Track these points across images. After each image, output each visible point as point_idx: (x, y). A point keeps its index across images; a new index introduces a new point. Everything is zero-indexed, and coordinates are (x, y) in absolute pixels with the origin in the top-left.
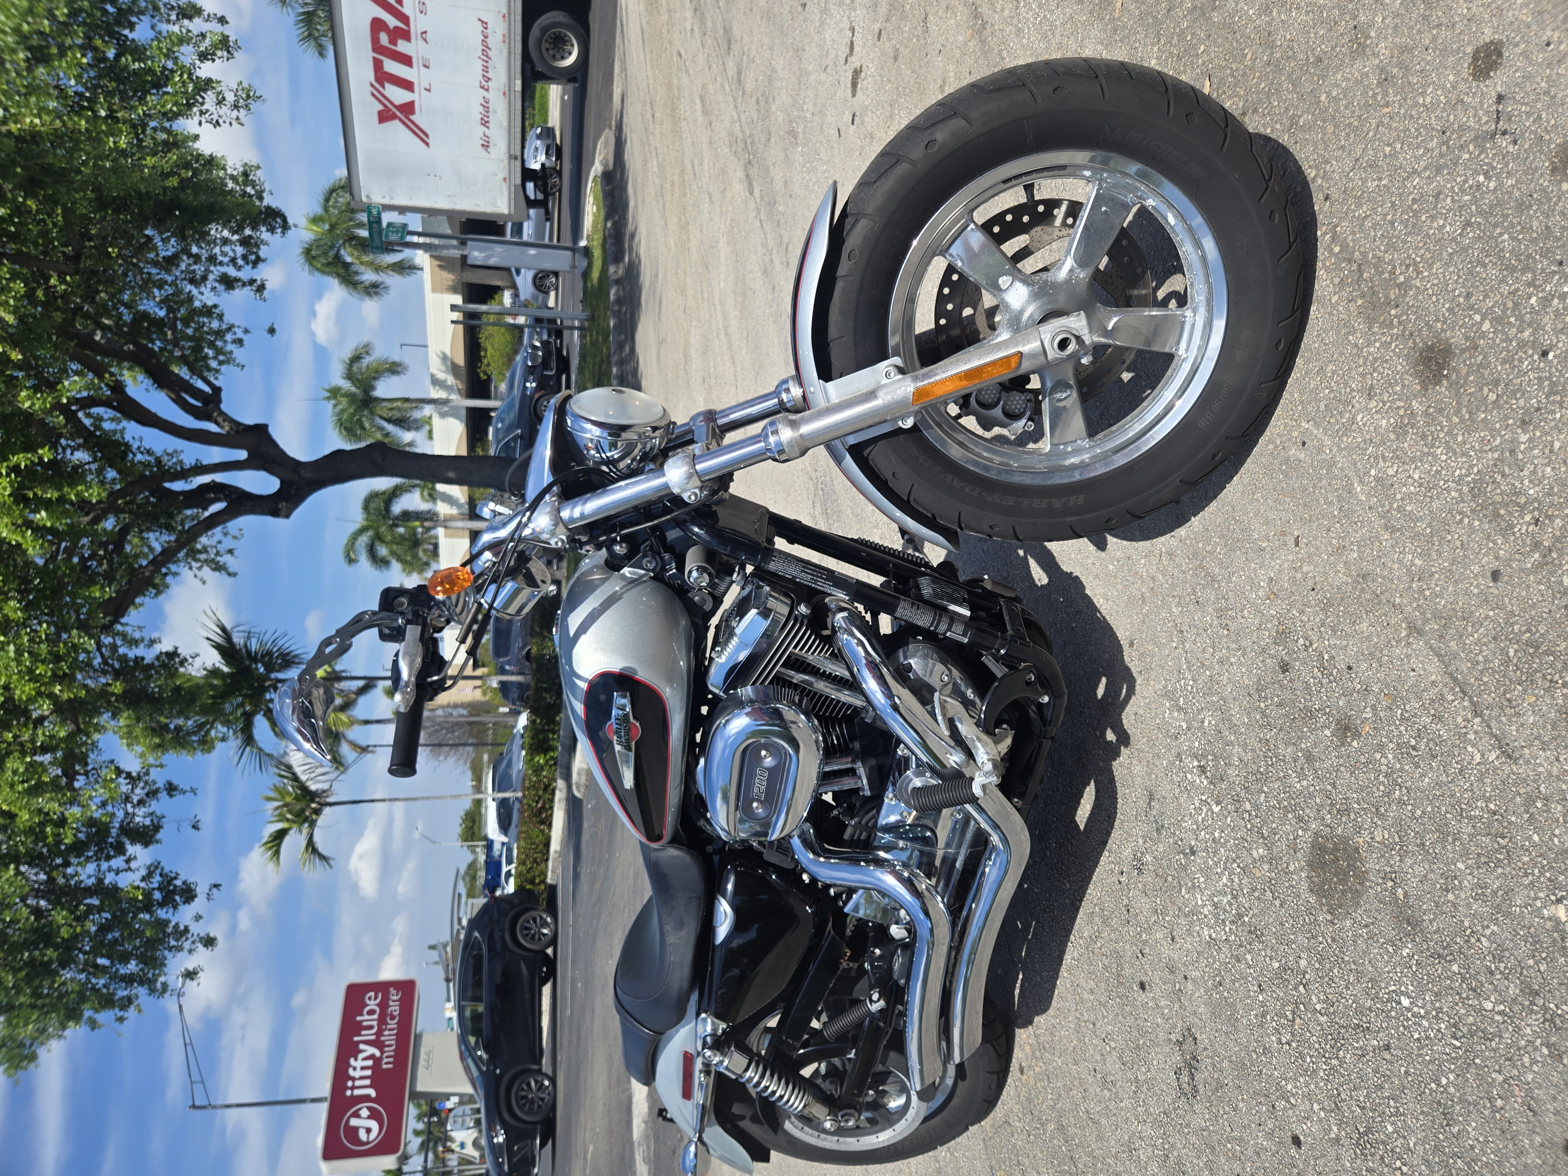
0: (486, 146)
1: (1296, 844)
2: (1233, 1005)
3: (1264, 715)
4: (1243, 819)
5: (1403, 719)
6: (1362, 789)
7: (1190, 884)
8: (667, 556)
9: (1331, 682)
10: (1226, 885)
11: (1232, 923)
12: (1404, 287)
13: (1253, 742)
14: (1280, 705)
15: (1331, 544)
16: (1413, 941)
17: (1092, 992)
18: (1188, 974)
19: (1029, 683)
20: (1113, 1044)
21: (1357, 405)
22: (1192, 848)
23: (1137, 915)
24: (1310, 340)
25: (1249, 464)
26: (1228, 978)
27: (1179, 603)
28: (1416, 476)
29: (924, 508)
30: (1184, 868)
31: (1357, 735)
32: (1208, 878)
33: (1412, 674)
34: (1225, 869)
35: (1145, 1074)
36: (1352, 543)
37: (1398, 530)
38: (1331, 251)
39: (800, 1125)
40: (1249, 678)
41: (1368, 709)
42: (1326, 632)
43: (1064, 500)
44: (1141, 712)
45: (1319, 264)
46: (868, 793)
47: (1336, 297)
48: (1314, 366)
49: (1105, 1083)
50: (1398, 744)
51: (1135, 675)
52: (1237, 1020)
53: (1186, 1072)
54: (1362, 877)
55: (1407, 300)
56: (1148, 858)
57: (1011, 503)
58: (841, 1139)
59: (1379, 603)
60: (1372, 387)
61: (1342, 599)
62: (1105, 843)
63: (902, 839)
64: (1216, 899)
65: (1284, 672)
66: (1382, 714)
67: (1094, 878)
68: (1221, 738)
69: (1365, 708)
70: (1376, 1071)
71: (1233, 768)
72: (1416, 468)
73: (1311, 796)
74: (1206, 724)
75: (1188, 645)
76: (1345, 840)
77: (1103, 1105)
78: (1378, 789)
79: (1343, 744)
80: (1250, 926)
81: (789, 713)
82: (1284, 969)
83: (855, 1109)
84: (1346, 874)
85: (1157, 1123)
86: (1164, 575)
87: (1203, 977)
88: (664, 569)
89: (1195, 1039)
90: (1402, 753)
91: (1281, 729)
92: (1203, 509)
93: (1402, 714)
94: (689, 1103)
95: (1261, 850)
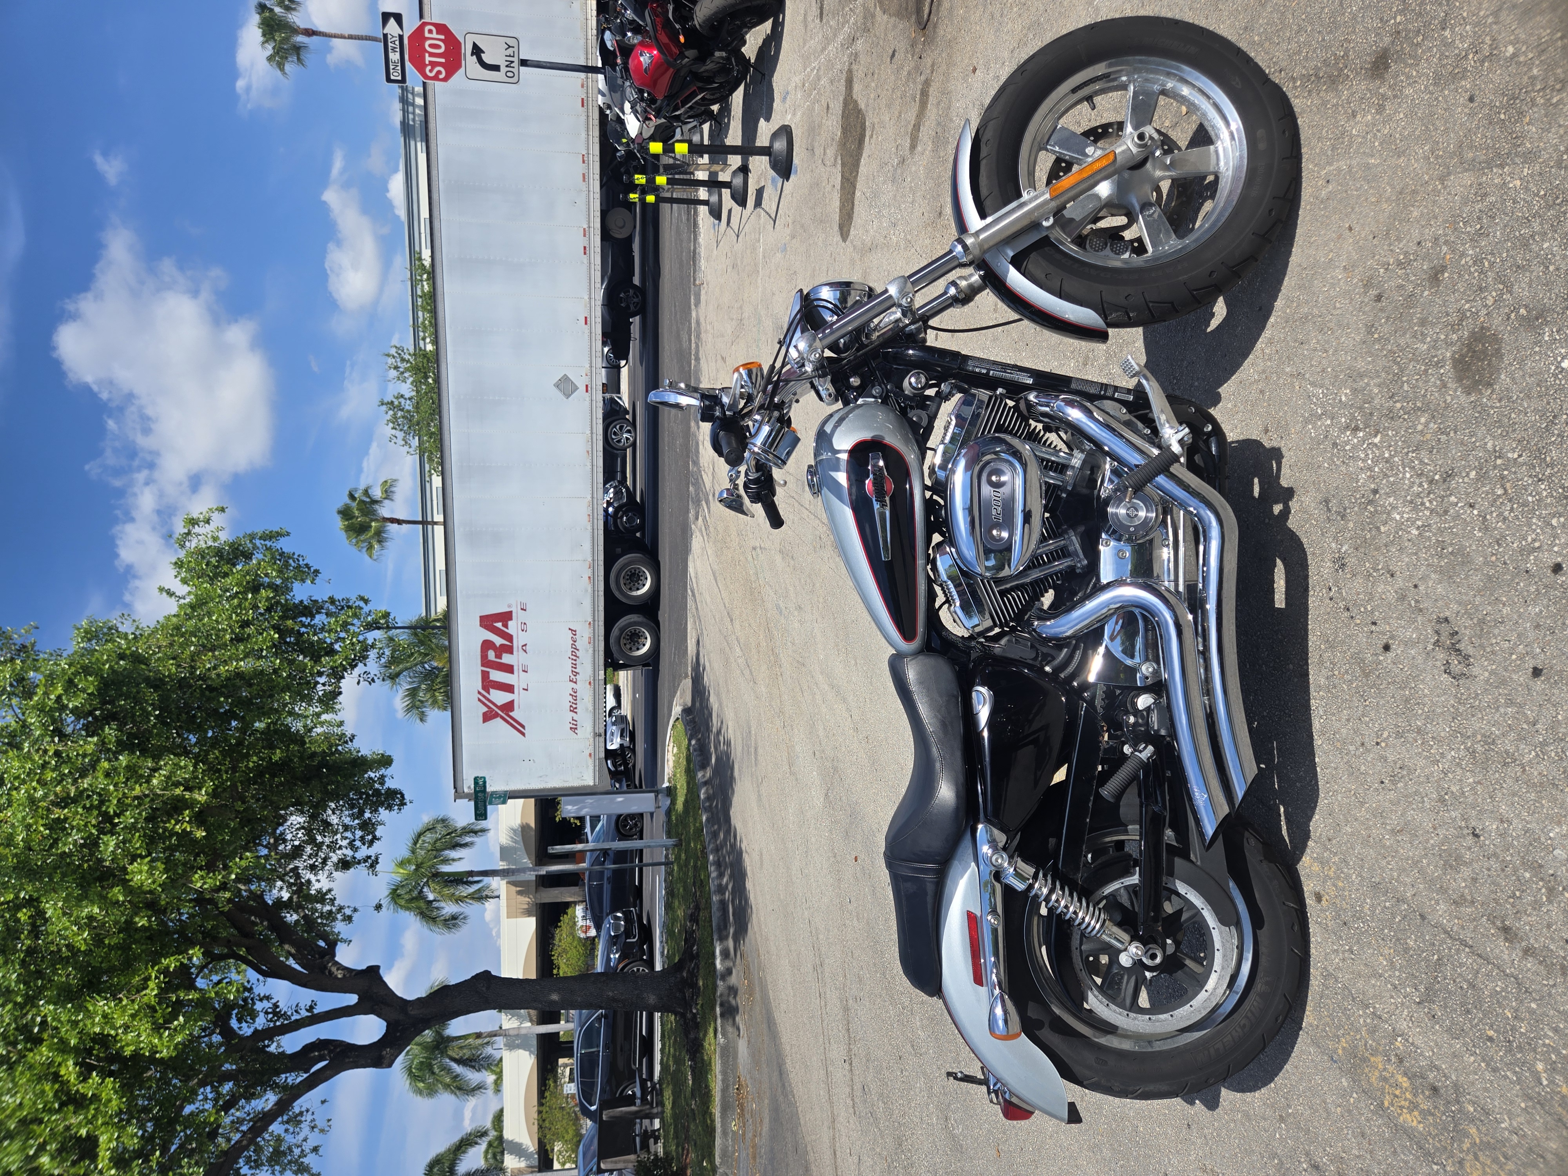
0: (574, 729)
1: (1443, 382)
2: (1459, 549)
3: (1380, 340)
7: (1384, 517)
8: (889, 385)
9: (1412, 265)
10: (1410, 478)
12: (1345, 55)
14: (1387, 320)
18: (1417, 581)
21: (1349, 128)
22: (1374, 491)
23: (1356, 602)
28: (1402, 116)
30: (1375, 512)
32: (1395, 493)
33: (1456, 198)
34: (1404, 468)
36: (1384, 188)
40: (1359, 334)
41: (1443, 248)
42: (1395, 246)
44: (1293, 461)
50: (1471, 240)
51: (1278, 444)
53: (1452, 657)
55: (1350, 58)
56: (1345, 547)
60: (1353, 112)
61: (1395, 219)
65: (1380, 301)
66: (1452, 239)
68: (1359, 392)
69: (1440, 249)
71: (1376, 398)
72: (1400, 112)
74: (1343, 399)
76: (1472, 333)
79: (1439, 286)
89: (1446, 619)
93: (1463, 223)
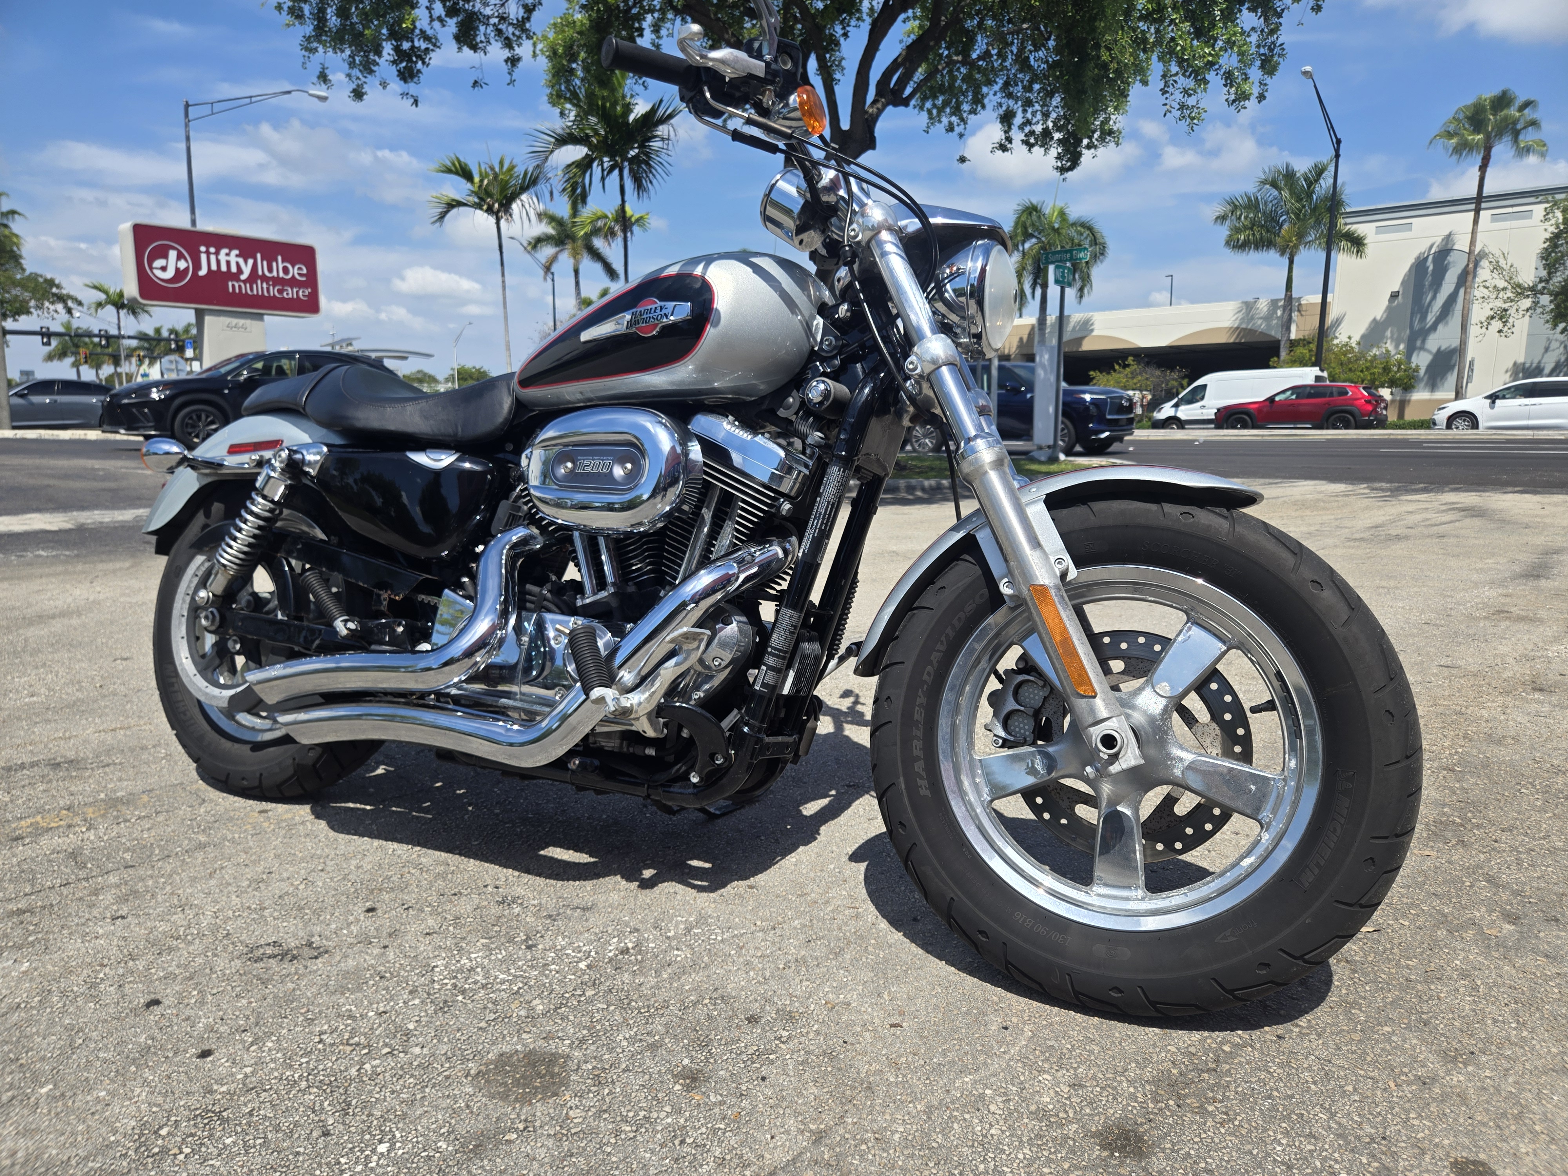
1: (553, 1039)
2: (359, 989)
3: (695, 1004)
4: (575, 990)
5: (715, 1131)
6: (627, 1096)
7: (493, 946)
8: (837, 362)
9: (744, 1062)
10: (496, 977)
11: (455, 986)
12: (1202, 1111)
13: (663, 994)
14: (710, 1017)
15: (900, 1056)
16: (457, 1151)
17: (358, 868)
18: (390, 949)
19: (712, 757)
20: (302, 887)
21: (1060, 1074)
22: (535, 946)
23: (451, 902)
24: (1120, 1029)
25: (971, 982)
26: (391, 984)
27: (805, 926)
28: (993, 1131)
29: (905, 626)
30: (511, 940)
31: (688, 1089)
32: (502, 962)
33: (768, 1136)
34: (515, 976)
35: (271, 916)
36: (904, 1076)
37: (929, 1118)
38: (1222, 1043)
39: (200, 573)
40: (733, 989)
41: (719, 1098)
42: (799, 1056)
43: (924, 774)
44: (678, 897)
45: (1206, 1034)
46: (579, 603)
47: (1174, 1050)
48: (1093, 1033)
49: (257, 883)
50: (685, 1127)
51: (720, 892)
52: (343, 994)
53: (276, 951)
54: (525, 1100)
55: (1189, 1115)
56: (517, 910)
57: (916, 717)
58: (184, 620)
59: (842, 1103)
60: (1081, 1086)
61: (840, 1069)
62: (528, 872)
63: (531, 642)
64: (479, 970)
65: (747, 1019)
66: (717, 1110)
67: (486, 865)
68: (663, 966)
69: (721, 1095)
70: (296, 1124)
71: (631, 977)
72: (1003, 1132)
73: (611, 1050)
74: (676, 952)
75: (760, 934)
76: (565, 1083)
77: (231, 881)
78: (628, 1111)
79: (674, 1076)
80: (453, 1001)
81: (673, 493)
82: (408, 1034)
83: (220, 626)
84: (525, 1086)
85: (214, 929)
86: (833, 911)
87: (388, 962)
88: (823, 360)
89: (316, 958)
90: (674, 1131)
91: (682, 1019)
92: (912, 941)
93: (719, 1129)
94: (224, 452)
95: (541, 1007)
